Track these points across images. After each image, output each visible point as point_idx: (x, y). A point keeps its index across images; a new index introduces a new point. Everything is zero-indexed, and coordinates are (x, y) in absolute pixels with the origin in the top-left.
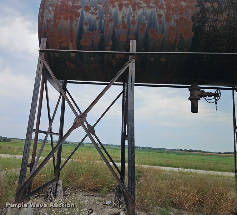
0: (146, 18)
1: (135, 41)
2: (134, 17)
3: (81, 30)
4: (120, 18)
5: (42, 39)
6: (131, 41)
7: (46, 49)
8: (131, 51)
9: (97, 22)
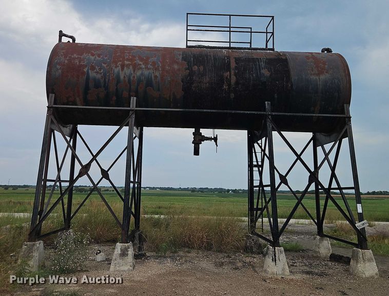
0: (145, 78)
1: (135, 98)
2: (134, 77)
3: (87, 88)
4: (122, 77)
5: (50, 95)
6: (132, 98)
7: (54, 104)
8: (131, 108)
9: (102, 81)
